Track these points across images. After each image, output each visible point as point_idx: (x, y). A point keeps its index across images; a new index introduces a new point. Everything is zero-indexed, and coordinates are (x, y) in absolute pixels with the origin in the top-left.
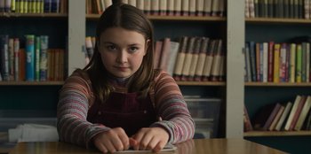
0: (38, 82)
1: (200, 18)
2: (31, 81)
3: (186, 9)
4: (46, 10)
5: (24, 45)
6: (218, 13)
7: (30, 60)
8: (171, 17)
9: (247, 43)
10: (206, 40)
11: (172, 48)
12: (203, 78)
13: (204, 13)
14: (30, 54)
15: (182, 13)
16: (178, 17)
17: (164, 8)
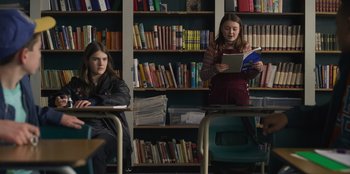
0: (197, 88)
1: (289, 51)
2: (194, 88)
3: (281, 46)
5: (189, 68)
6: (299, 48)
7: (193, 76)
8: (272, 51)
9: (317, 65)
10: (292, 64)
11: (273, 69)
12: (290, 86)
13: (291, 48)
14: (193, 73)
15: (278, 48)
16: (276, 51)
17: (268, 46)
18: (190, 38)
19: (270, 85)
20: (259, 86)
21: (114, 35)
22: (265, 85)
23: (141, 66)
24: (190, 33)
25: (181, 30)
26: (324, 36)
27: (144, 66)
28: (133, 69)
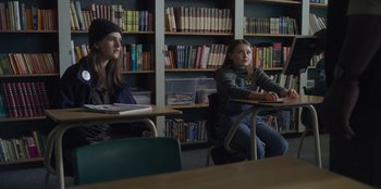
0: (138, 71)
2: (134, 71)
3: (213, 28)
4: (140, 29)
5: (129, 51)
6: (229, 31)
7: (133, 58)
10: (223, 46)
13: (222, 31)
14: (133, 55)
16: (209, 33)
17: (202, 28)
18: (129, 19)
19: (204, 66)
20: (195, 67)
21: (48, 14)
22: (199, 67)
23: (78, 48)
24: (130, 13)
25: (121, 10)
26: (248, 20)
27: (81, 48)
28: (70, 52)
